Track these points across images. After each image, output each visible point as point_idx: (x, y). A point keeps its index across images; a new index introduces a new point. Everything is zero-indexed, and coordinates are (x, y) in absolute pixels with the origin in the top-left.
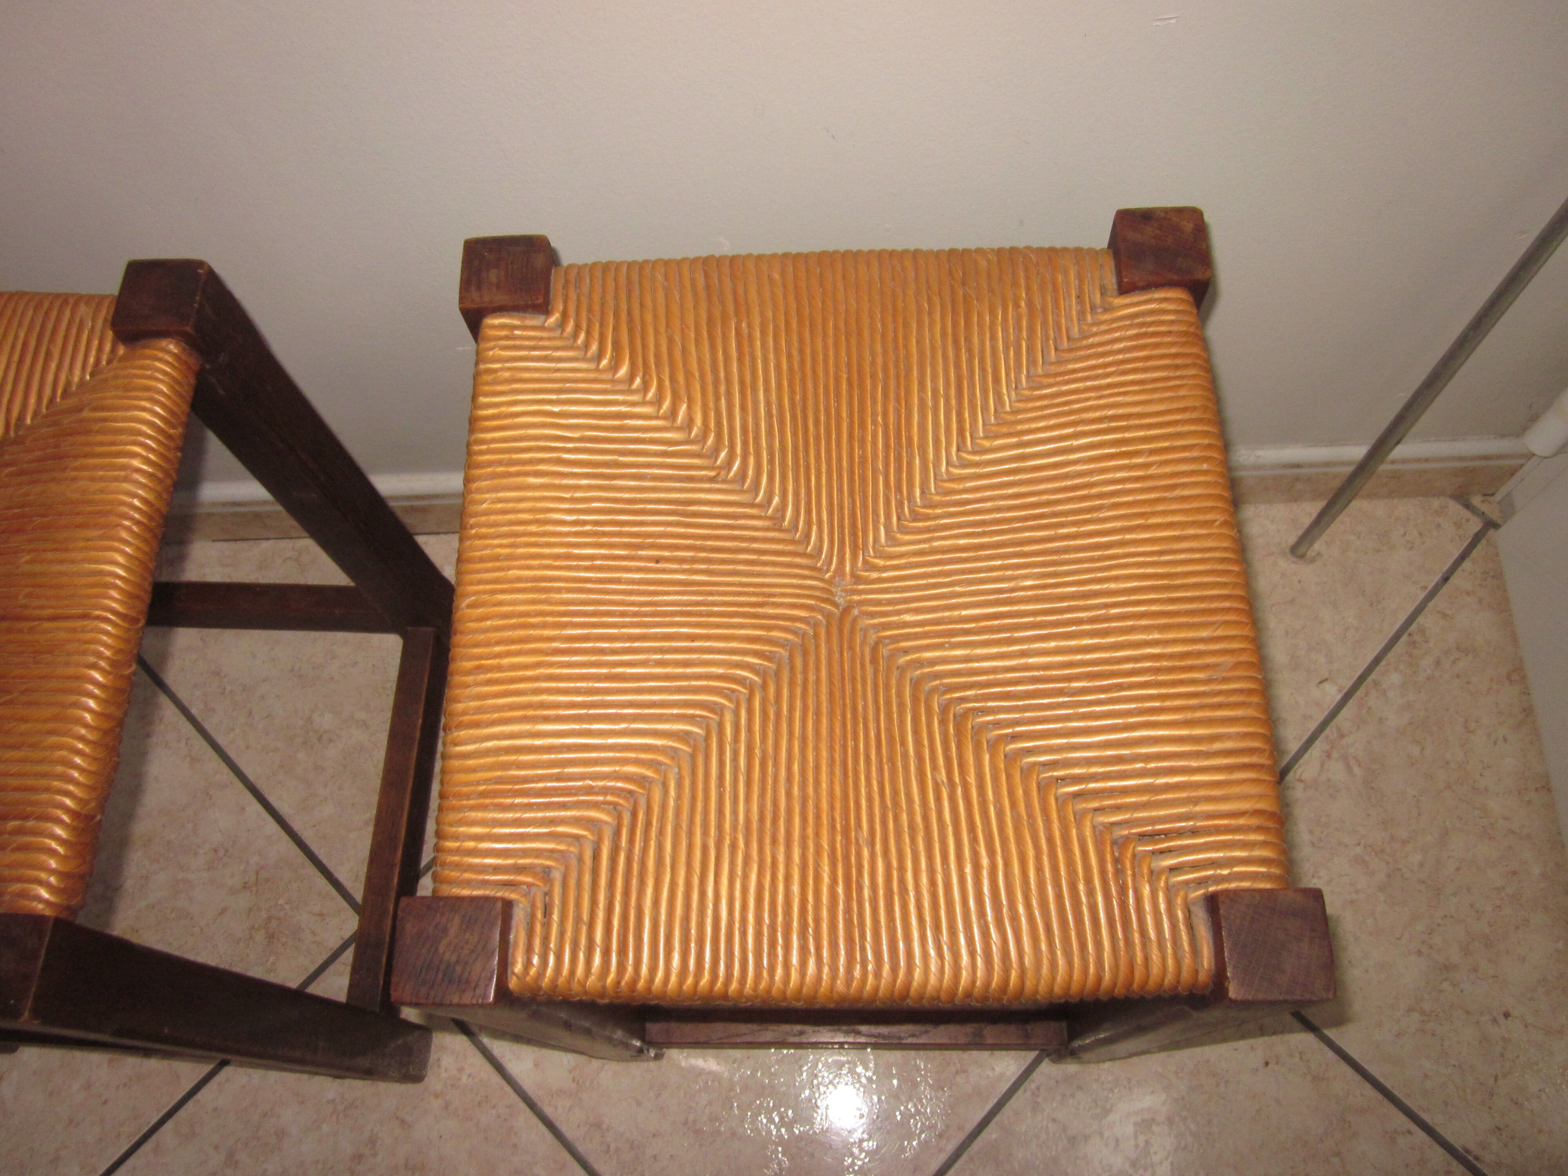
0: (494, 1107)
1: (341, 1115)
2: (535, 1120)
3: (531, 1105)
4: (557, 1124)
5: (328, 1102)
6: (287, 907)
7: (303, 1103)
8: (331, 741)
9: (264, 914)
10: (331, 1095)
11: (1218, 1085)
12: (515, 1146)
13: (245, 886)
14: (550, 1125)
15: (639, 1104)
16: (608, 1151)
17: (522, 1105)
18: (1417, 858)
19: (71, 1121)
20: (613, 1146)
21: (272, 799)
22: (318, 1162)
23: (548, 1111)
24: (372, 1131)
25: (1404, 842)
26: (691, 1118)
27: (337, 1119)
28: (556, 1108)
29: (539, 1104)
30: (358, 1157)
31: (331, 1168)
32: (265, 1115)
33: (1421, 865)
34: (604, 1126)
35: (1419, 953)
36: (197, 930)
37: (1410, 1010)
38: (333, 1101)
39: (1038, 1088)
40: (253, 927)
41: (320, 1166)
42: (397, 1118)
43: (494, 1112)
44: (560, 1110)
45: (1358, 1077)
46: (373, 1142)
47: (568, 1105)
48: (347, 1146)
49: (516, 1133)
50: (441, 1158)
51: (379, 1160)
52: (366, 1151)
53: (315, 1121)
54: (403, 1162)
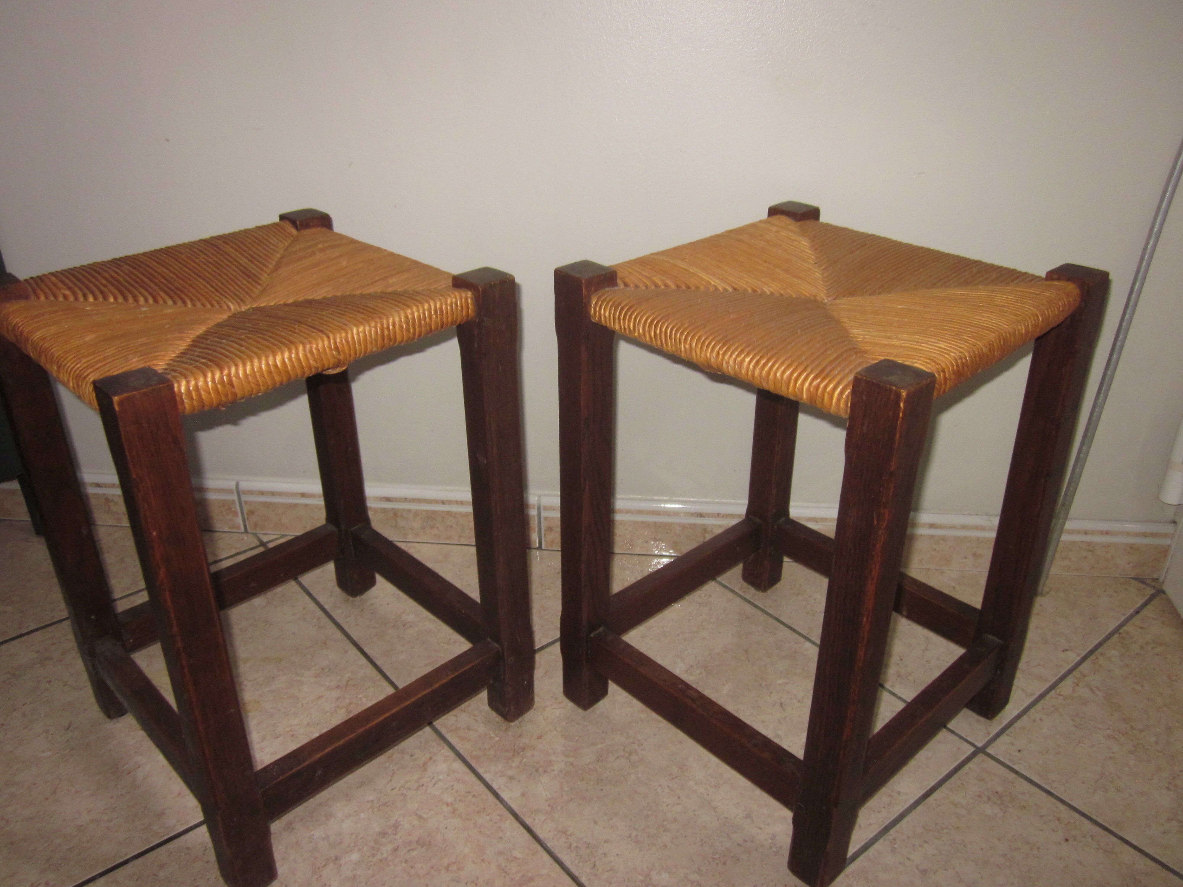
0: (488, 815)
1: (375, 810)
2: (517, 825)
3: (516, 816)
4: (534, 829)
5: (368, 802)
6: (364, 699)
8: (411, 626)
9: (347, 701)
10: (371, 798)
11: (1031, 849)
12: (501, 838)
13: (338, 687)
14: (529, 830)
15: (596, 822)
16: (570, 848)
17: (509, 816)
18: (1153, 739)
20: (574, 845)
21: (366, 650)
22: (352, 834)
23: (528, 821)
24: (396, 820)
25: (1141, 731)
26: (634, 834)
27: (373, 812)
28: (534, 820)
29: (522, 816)
30: (384, 834)
31: (362, 838)
32: (320, 804)
33: (1156, 743)
34: (569, 833)
35: (1168, 788)
36: (300, 705)
37: (1169, 820)
38: (372, 801)
39: (894, 839)
40: (338, 707)
41: (353, 837)
42: (416, 815)
43: (488, 817)
44: (537, 821)
45: (1139, 854)
46: (396, 826)
47: (543, 819)
48: (376, 827)
49: (502, 831)
50: (444, 840)
51: (397, 837)
52: (390, 831)
53: (356, 811)
54: (416, 839)
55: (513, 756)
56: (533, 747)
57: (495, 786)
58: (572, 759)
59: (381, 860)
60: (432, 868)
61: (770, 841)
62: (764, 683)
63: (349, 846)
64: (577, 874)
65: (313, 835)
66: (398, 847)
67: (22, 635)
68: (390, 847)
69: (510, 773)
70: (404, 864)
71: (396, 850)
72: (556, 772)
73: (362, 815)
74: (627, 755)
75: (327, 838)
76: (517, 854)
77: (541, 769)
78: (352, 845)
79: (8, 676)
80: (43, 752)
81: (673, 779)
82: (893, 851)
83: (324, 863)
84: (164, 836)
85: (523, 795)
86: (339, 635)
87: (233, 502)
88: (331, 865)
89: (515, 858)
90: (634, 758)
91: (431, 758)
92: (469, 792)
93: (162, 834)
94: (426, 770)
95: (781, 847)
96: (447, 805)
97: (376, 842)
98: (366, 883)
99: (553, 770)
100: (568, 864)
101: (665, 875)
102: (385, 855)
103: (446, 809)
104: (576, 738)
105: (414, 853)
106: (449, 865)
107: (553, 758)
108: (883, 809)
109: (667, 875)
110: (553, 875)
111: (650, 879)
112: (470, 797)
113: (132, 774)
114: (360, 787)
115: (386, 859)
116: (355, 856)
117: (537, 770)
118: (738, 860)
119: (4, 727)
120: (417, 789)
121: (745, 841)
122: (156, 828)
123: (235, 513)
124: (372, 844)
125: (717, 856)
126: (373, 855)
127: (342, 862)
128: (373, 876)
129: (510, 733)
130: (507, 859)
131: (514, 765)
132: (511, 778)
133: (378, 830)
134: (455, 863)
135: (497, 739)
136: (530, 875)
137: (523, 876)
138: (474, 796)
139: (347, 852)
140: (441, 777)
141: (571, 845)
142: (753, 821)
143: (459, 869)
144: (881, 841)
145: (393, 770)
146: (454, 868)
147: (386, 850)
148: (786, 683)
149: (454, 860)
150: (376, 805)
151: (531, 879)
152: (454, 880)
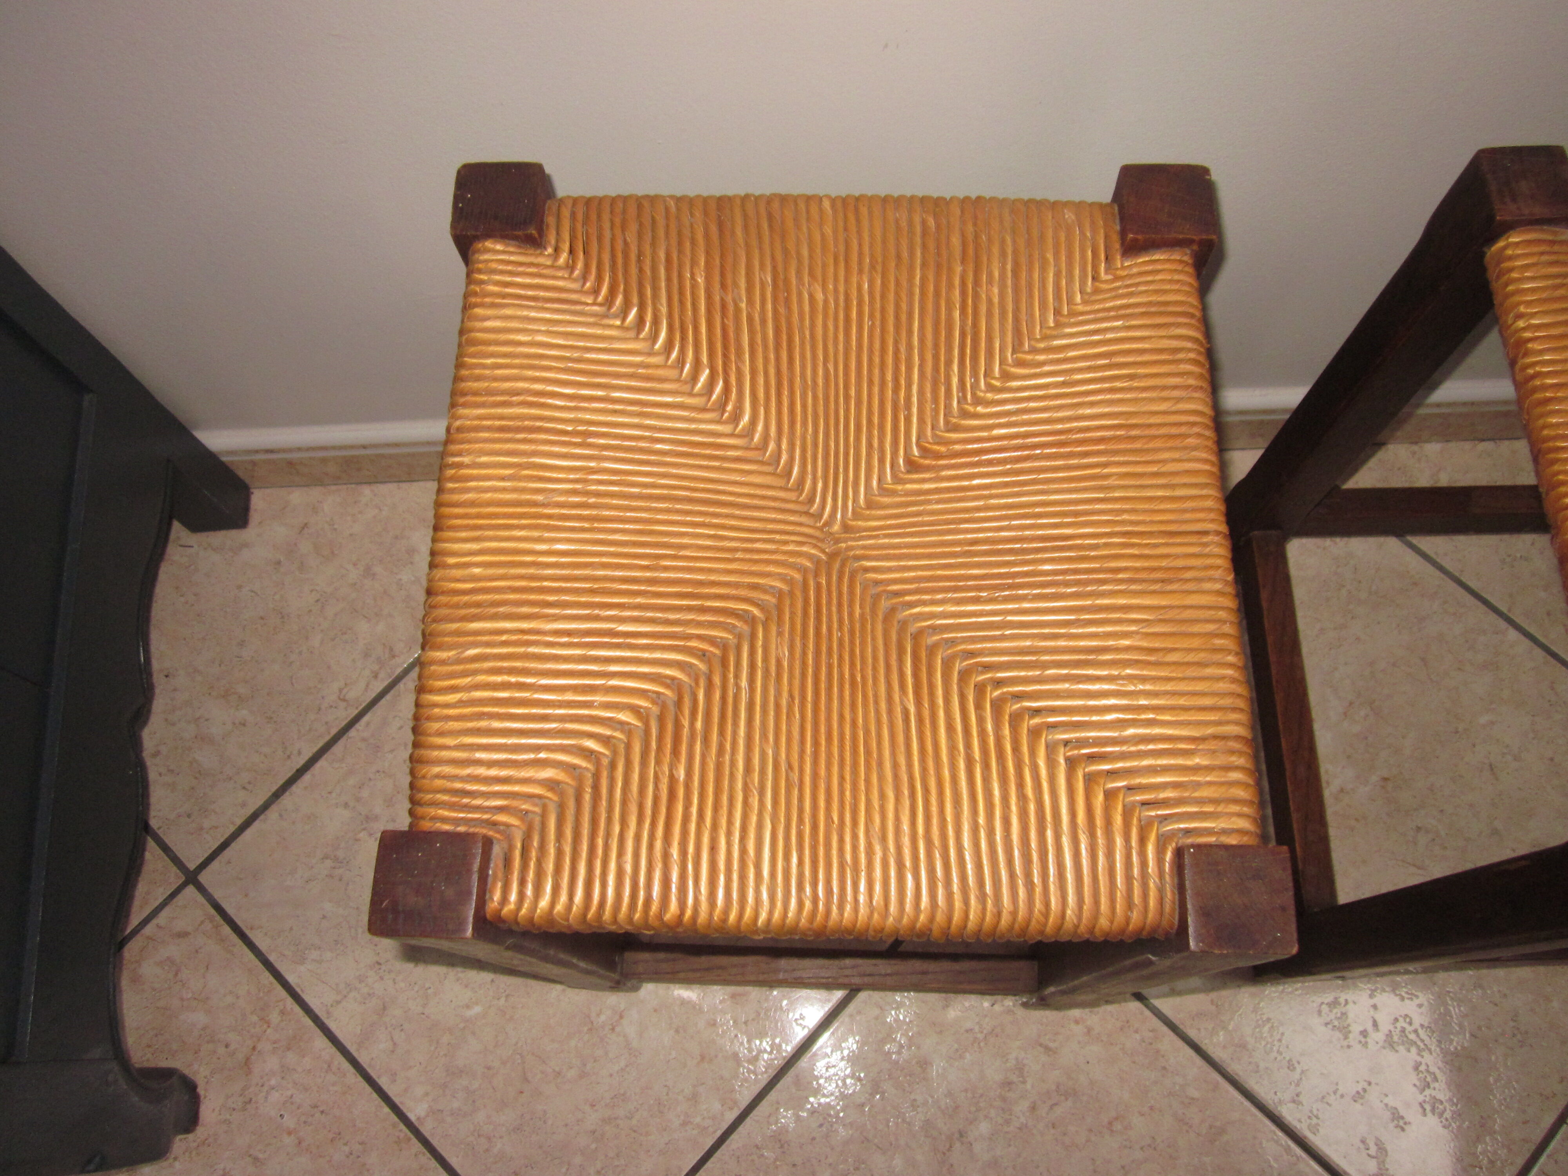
1: (982, 1044)
2: (1180, 1043)
5: (967, 1031)
7: (941, 1032)
12: (1164, 1068)
17: (1165, 1029)
19: (703, 1058)
22: (966, 1091)
23: (1192, 1033)
24: (1017, 1059)
27: (980, 1047)
28: (1199, 1030)
29: (1181, 1027)
30: (1008, 1084)
31: (982, 1096)
34: (1250, 1047)
41: (969, 1095)
42: (1041, 1045)
43: (1138, 1036)
46: (1020, 1069)
47: (1210, 1027)
48: (994, 1074)
49: (1163, 1056)
50: (1092, 1083)
51: (1028, 1086)
52: (1014, 1078)
53: (957, 1050)
54: (1054, 1087)
59: (1020, 1129)
60: (1090, 1130)
63: (970, 1112)
66: (1034, 1102)
68: (1024, 1105)
70: (1052, 1131)
71: (1033, 1108)
76: (1192, 1091)
78: (973, 1109)
79: (328, 863)
83: (948, 1146)
84: (715, 1130)
88: (958, 1145)
89: (1193, 1099)
93: (711, 1129)
95: (1526, 1033)
97: (1004, 1099)
98: (1014, 1167)
100: (1261, 1096)
102: (1023, 1120)
105: (1058, 1111)
106: (1110, 1123)
110: (1249, 1119)
113: (618, 1029)
115: (1026, 1126)
116: (984, 1128)
118: (1476, 1060)
119: (383, 967)
122: (697, 1117)
124: (999, 1103)
126: (1008, 1122)
127: (971, 1138)
128: (1019, 1156)
130: (1183, 1103)
133: (997, 1077)
134: (1116, 1119)
136: (1218, 1123)
137: (1211, 1127)
139: (971, 1123)
141: (1258, 1067)
143: (1125, 1128)
146: (1118, 1126)
147: (1021, 1110)
149: (1113, 1114)
150: (980, 1036)
151: (1222, 1131)
152: (1125, 1147)
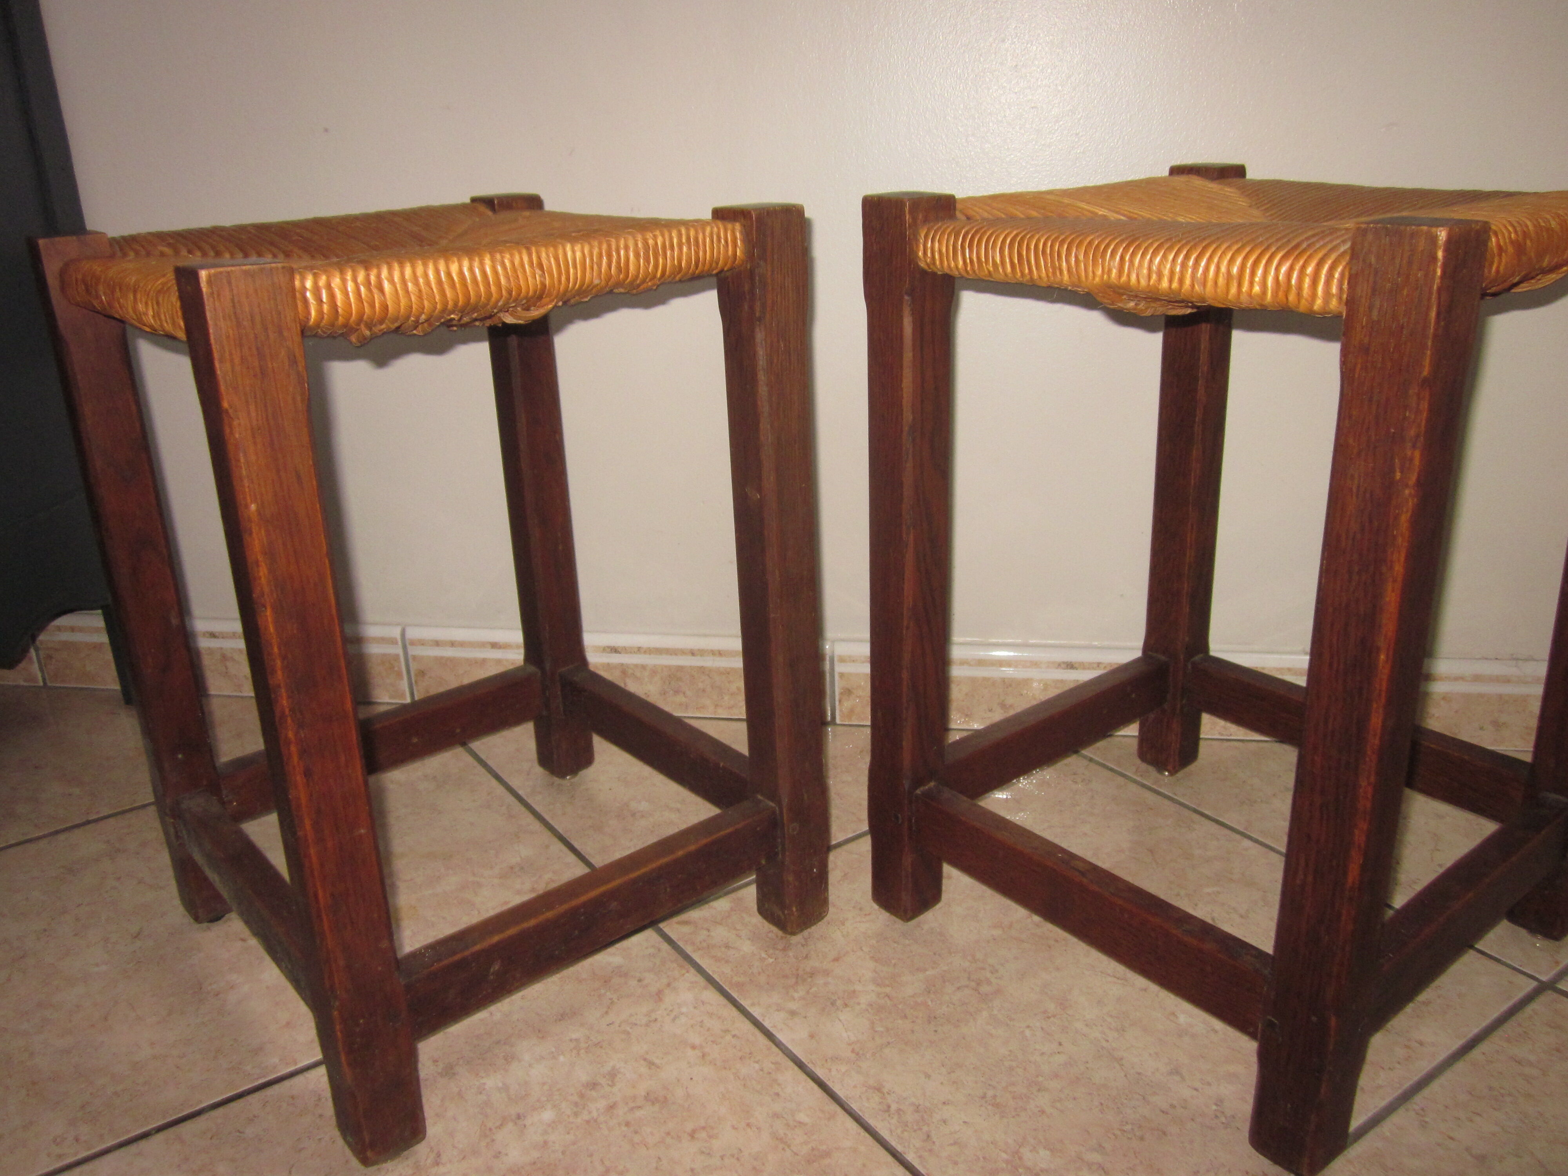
0: (757, 1062)
1: (582, 1051)
2: (802, 1076)
3: (801, 1065)
4: (830, 1084)
5: (571, 1040)
8: (643, 816)
10: (575, 1035)
12: (777, 1094)
13: (533, 890)
14: (822, 1085)
15: (928, 1076)
16: (887, 1111)
20: (894, 1107)
21: (577, 845)
22: (544, 1084)
23: (820, 1073)
24: (614, 1066)
26: (990, 1093)
27: (578, 1055)
28: (830, 1070)
30: (593, 1085)
31: (559, 1090)
32: (498, 1042)
34: (885, 1090)
36: (475, 912)
38: (577, 1040)
41: (546, 1087)
42: (645, 1060)
43: (757, 1066)
44: (834, 1073)
46: (613, 1075)
47: (843, 1070)
48: (582, 1075)
49: (779, 1085)
50: (688, 1096)
51: (615, 1089)
52: (603, 1081)
53: (552, 1053)
54: (643, 1093)
55: (797, 983)
56: (827, 973)
57: (767, 1024)
58: (888, 990)
59: (588, 1122)
60: (668, 1134)
61: (1214, 1107)
62: (1183, 892)
63: (538, 1101)
64: (899, 1148)
65: (484, 1084)
66: (615, 1104)
67: (89, 822)
68: (602, 1104)
69: (793, 1006)
70: (624, 1128)
71: (612, 1107)
72: (863, 1006)
73: (562, 1058)
74: (973, 984)
75: (506, 1088)
76: (802, 1117)
77: (839, 1003)
78: (544, 1098)
79: (63, 871)
80: (97, 965)
81: (1049, 1018)
82: (1424, 1125)
83: (498, 1123)
84: (257, 1079)
85: (812, 1036)
86: (536, 825)
87: (397, 656)
88: (510, 1125)
89: (800, 1123)
90: (985, 989)
91: (669, 985)
92: (727, 1031)
94: (661, 1000)
96: (694, 1047)
97: (582, 1096)
98: (563, 1153)
99: (859, 1004)
100: (885, 1134)
101: (1044, 1153)
102: (595, 1114)
103: (690, 1053)
104: (893, 961)
105: (639, 1113)
106: (694, 1131)
107: (858, 987)
108: (1398, 1066)
109: (1048, 1152)
110: (862, 1148)
111: (1020, 1158)
112: (728, 1037)
113: (221, 996)
114: (560, 1020)
115: (596, 1121)
116: (548, 1115)
117: (833, 1004)
118: (1164, 1133)
120: (647, 1025)
121: (1173, 1106)
122: (248, 1068)
123: (399, 675)
124: (575, 1098)
125: (1128, 1127)
126: (576, 1114)
127: (528, 1122)
128: (574, 1143)
129: (791, 954)
130: (788, 1125)
131: (796, 995)
132: (793, 1013)
133: (584, 1078)
134: (704, 1128)
135: (771, 960)
136: (824, 1147)
137: (813, 1149)
138: (734, 1036)
139: (536, 1109)
140: (684, 1010)
141: (889, 1107)
142: (1183, 1079)
143: (711, 1137)
144: (1401, 1111)
145: (611, 999)
146: (702, 1135)
147: (597, 1107)
148: (1219, 893)
149: (702, 1123)
150: (583, 1045)
151: (827, 1154)
152: (703, 1153)
